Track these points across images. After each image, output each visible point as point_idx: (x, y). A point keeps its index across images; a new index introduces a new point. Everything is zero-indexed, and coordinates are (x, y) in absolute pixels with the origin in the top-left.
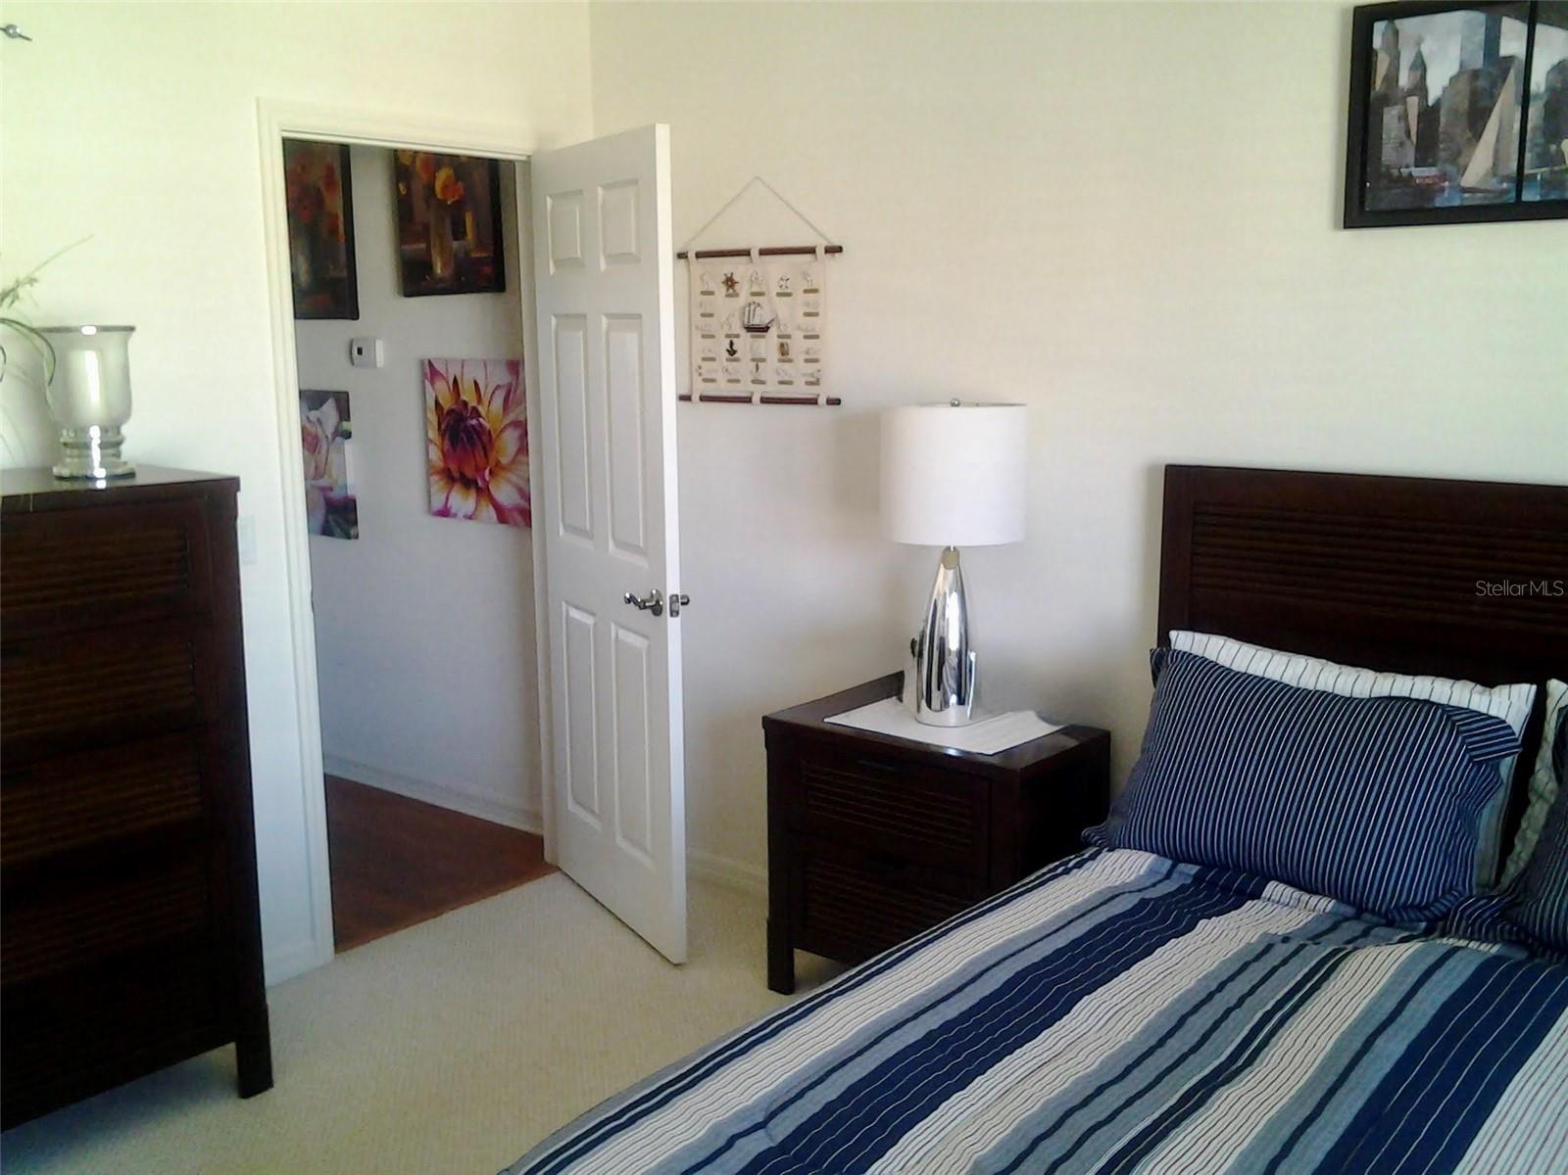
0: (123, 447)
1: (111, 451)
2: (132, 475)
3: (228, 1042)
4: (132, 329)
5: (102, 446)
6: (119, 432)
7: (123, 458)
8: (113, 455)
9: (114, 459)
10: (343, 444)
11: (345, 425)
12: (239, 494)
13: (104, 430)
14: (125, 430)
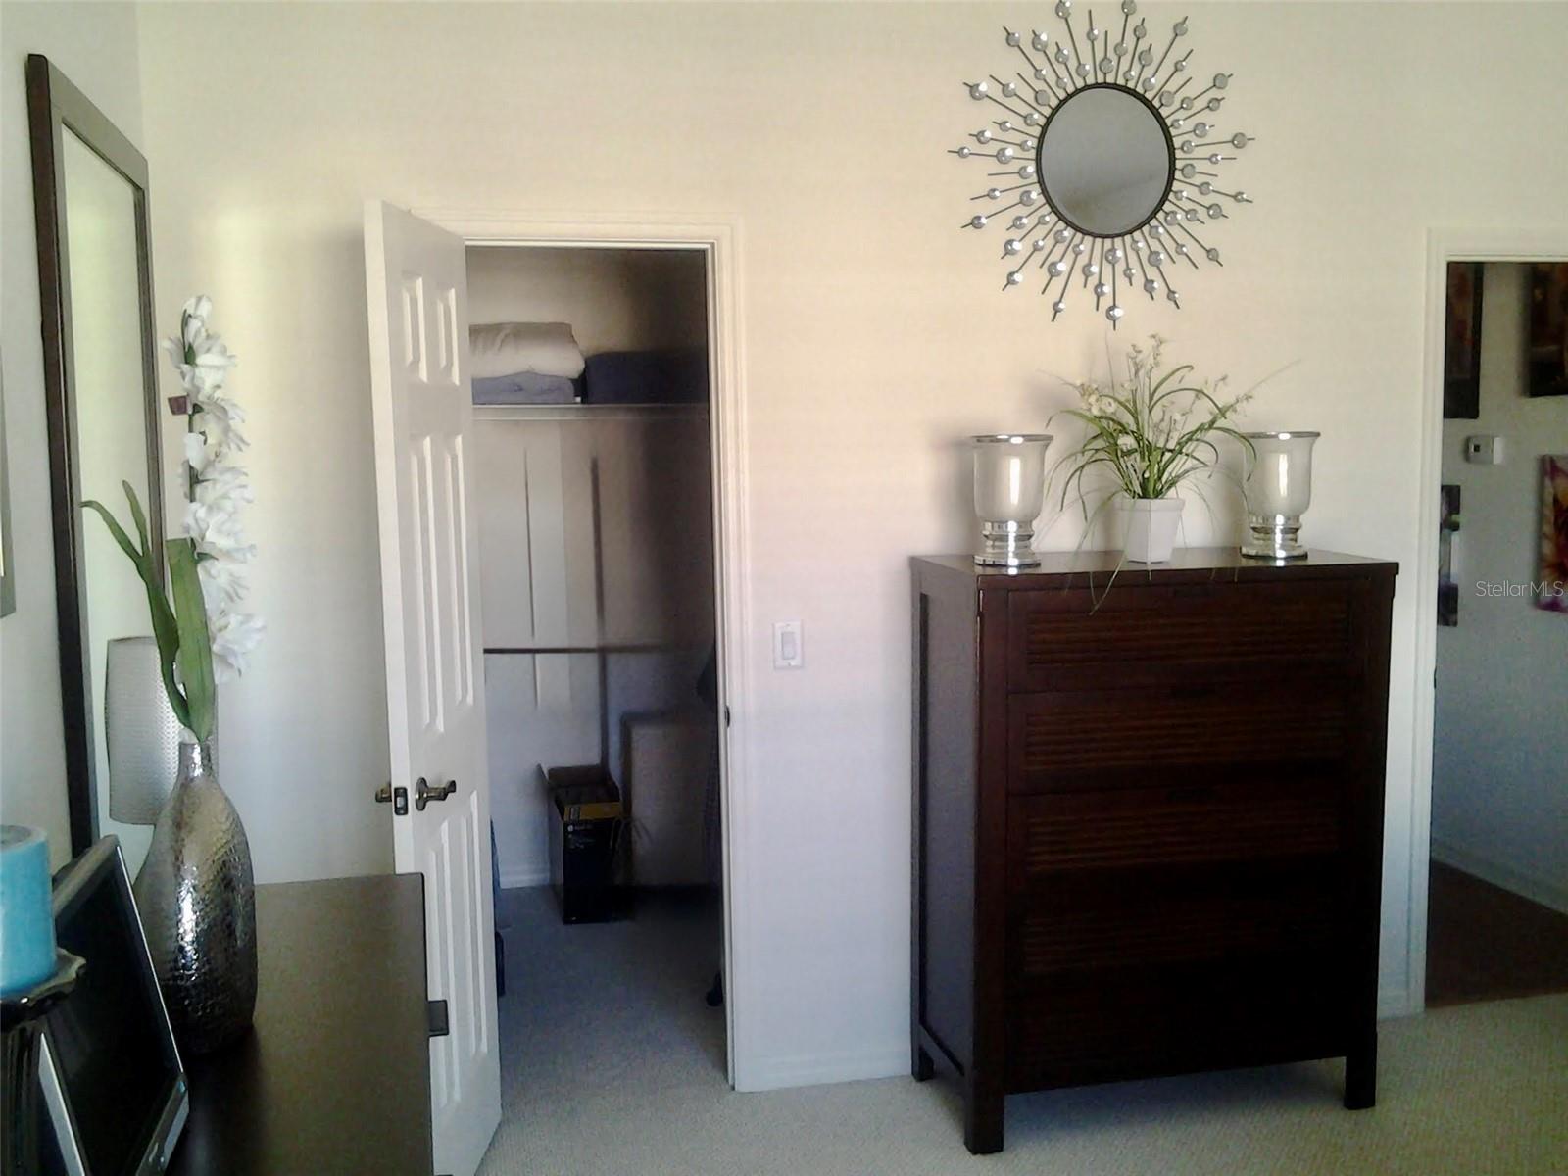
0: (1299, 533)
1: (1290, 536)
2: (1305, 556)
3: (1340, 1055)
4: (1318, 435)
5: (1285, 531)
6: (1298, 520)
7: (1299, 543)
8: (1291, 540)
9: (1293, 543)
10: (1450, 535)
11: (1454, 517)
12: (1397, 577)
13: (1287, 519)
14: (1302, 518)
